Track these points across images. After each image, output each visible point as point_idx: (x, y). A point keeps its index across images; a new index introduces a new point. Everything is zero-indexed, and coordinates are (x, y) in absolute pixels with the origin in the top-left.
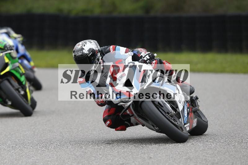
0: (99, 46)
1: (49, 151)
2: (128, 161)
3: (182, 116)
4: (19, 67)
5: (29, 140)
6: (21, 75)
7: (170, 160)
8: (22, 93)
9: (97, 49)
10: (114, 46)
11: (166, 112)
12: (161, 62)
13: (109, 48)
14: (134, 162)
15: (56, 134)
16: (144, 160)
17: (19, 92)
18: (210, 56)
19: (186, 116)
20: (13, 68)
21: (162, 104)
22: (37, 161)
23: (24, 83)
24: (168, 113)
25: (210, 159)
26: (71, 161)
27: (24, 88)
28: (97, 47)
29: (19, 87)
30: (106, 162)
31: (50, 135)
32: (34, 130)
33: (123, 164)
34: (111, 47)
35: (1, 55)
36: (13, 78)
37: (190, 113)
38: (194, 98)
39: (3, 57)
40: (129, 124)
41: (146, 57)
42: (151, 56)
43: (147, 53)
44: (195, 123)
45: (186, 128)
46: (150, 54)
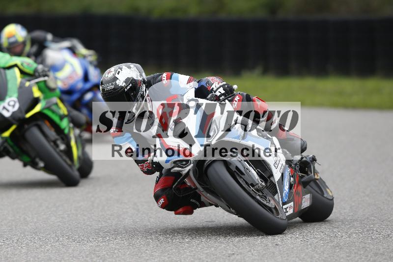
0: (144, 74)
1: (116, 233)
2: (242, 249)
3: (278, 190)
4: (56, 104)
5: (85, 215)
6: (62, 117)
7: (307, 249)
8: (62, 147)
9: (141, 79)
10: (170, 73)
11: (250, 183)
12: (248, 99)
13: (160, 77)
14: (250, 251)
15: (128, 207)
16: (266, 247)
17: (57, 146)
18: (372, 83)
19: (287, 190)
20: (48, 105)
21: (242, 169)
22: (97, 249)
23: (66, 131)
24: (253, 185)
25: (372, 247)
26: (152, 249)
27: (66, 139)
28: (141, 75)
29: (57, 137)
30: (206, 252)
31: (117, 207)
32: (93, 199)
33: (233, 254)
34: (165, 75)
35: (27, 84)
36: (48, 123)
37: (296, 185)
38: (308, 160)
39: (30, 88)
40: (198, 203)
41: (219, 90)
42: (228, 89)
43: (221, 84)
44: (306, 202)
45: (286, 210)
46: (225, 85)
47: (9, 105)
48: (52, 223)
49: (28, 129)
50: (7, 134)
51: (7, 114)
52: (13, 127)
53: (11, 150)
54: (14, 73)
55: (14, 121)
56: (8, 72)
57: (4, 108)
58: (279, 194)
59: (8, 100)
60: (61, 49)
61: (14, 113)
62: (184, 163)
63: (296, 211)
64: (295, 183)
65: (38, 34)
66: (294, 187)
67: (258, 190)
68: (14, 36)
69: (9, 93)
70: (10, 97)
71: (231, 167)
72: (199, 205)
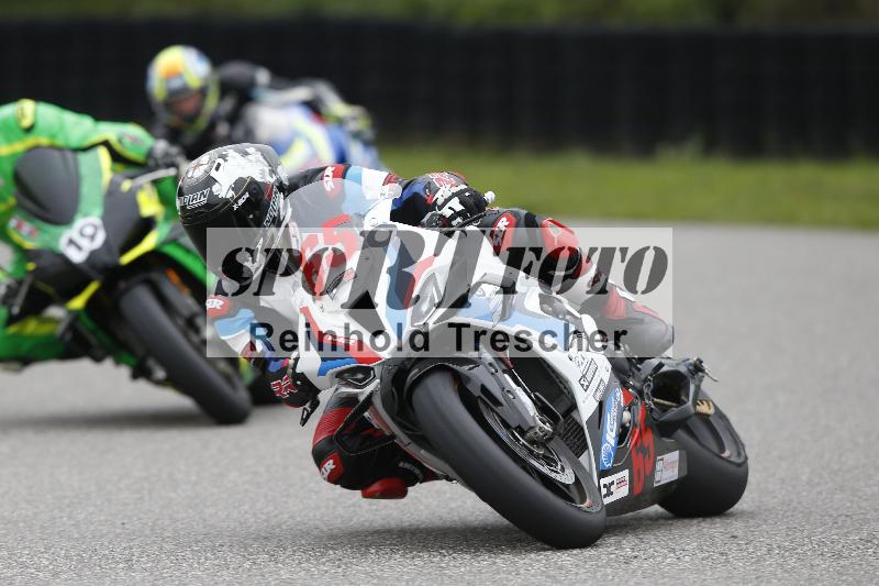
9: (272, 180)
11: (514, 425)
13: (321, 175)
17: (197, 330)
19: (613, 442)
20: (172, 235)
21: (497, 393)
24: (521, 431)
28: (273, 172)
29: (196, 308)
35: (126, 185)
36: (174, 277)
37: (638, 431)
38: (683, 369)
39: (132, 194)
40: (417, 471)
41: (449, 204)
42: (471, 201)
43: (455, 190)
44: (668, 469)
45: (609, 489)
46: (466, 190)
47: (82, 234)
48: (230, 485)
49: (128, 290)
50: (78, 303)
51: (77, 257)
52: (92, 288)
53: (93, 340)
54: (97, 160)
55: (92, 273)
56: (83, 158)
57: (71, 242)
58: (592, 453)
59: (79, 222)
60: (285, 105)
61: (93, 254)
62: (360, 376)
63: (637, 492)
64: (635, 425)
65: (236, 70)
66: (632, 434)
67: (532, 442)
68: (179, 75)
69: (84, 206)
70: (86, 215)
71: (469, 387)
72: (421, 476)
